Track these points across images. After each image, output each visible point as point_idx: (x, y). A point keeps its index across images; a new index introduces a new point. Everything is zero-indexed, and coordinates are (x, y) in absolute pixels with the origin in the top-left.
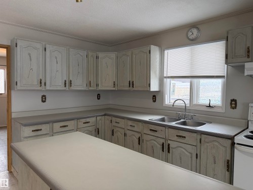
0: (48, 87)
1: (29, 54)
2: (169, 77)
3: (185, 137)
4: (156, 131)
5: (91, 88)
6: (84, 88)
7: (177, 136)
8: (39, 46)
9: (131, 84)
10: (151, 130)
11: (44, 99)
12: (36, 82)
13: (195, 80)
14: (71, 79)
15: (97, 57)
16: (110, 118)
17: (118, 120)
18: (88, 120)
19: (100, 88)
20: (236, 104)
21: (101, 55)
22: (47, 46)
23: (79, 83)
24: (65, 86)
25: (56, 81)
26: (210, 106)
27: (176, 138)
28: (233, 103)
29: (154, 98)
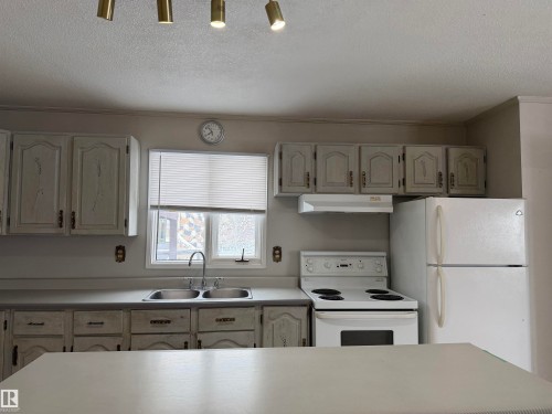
3: (233, 319)
4: (169, 322)
7: (217, 320)
9: (67, 219)
10: (153, 322)
20: (280, 254)
26: (242, 261)
27: (215, 326)
28: (277, 253)
29: (120, 253)
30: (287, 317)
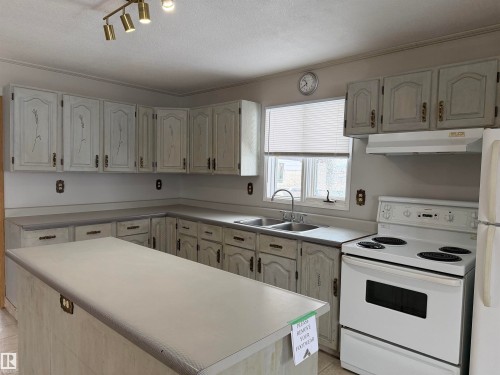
0: (67, 167)
1: (35, 113)
2: (271, 154)
3: (281, 247)
4: (243, 240)
5: (143, 170)
6: (130, 169)
7: (271, 245)
8: (52, 98)
9: (212, 164)
10: (235, 238)
11: (60, 187)
12: (46, 158)
13: (310, 159)
14: (107, 153)
15: (155, 117)
16: (174, 220)
17: (187, 223)
18: (136, 223)
19: (159, 169)
20: (364, 198)
21: (161, 112)
22: (66, 98)
23: (122, 161)
24: (97, 166)
25: (81, 155)
26: (328, 201)
27: (269, 250)
28: (360, 196)
29: (250, 188)
30: (322, 255)
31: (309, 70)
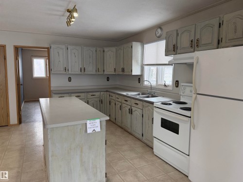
0: (70, 72)
1: (58, 53)
2: (145, 65)
4: (127, 101)
5: (99, 73)
6: (94, 72)
7: (135, 103)
8: (64, 47)
9: (123, 70)
10: (125, 100)
11: (70, 80)
12: (62, 69)
13: (159, 67)
14: (85, 67)
15: (104, 51)
16: (109, 93)
17: (112, 94)
18: (94, 94)
19: (105, 73)
20: (178, 84)
21: (106, 49)
22: (69, 47)
23: (91, 69)
24: (81, 72)
25: (75, 68)
26: (165, 86)
27: (135, 105)
28: (177, 83)
29: (139, 80)
31: (159, 26)
